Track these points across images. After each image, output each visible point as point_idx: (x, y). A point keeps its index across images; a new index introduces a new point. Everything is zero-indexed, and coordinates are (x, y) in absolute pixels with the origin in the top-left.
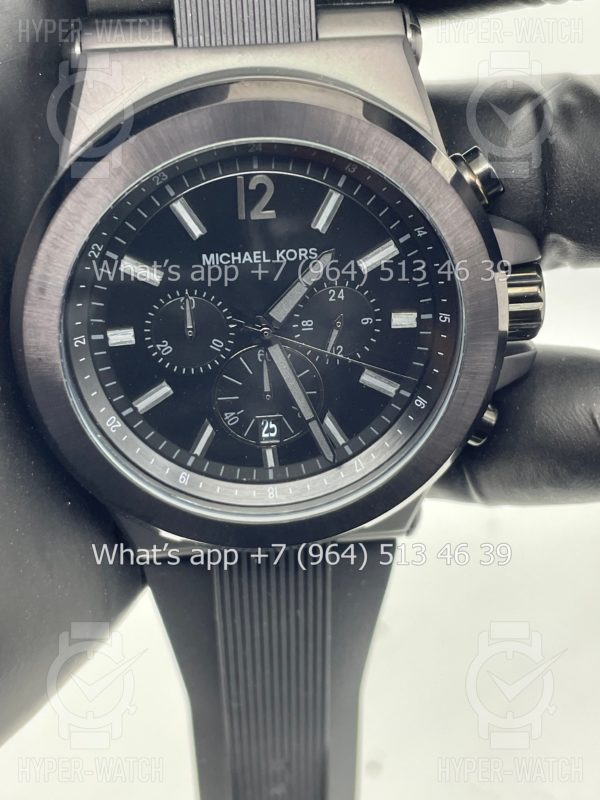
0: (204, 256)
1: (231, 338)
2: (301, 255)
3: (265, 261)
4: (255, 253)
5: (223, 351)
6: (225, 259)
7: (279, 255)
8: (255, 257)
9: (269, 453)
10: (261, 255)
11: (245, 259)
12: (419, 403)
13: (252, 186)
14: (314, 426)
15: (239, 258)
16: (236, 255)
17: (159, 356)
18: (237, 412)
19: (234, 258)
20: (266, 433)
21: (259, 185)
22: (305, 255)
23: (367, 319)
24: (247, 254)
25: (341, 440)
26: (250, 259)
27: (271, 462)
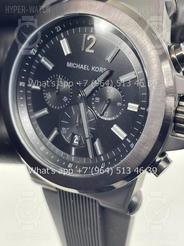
0: (68, 63)
1: (70, 98)
2: (100, 70)
3: (88, 69)
4: (85, 65)
5: (67, 102)
6: (74, 65)
7: (93, 68)
8: (85, 67)
9: (73, 149)
10: (87, 67)
11: (81, 67)
12: (131, 145)
13: (88, 39)
14: (88, 141)
15: (79, 66)
16: (78, 65)
17: (46, 98)
18: (66, 128)
19: (77, 66)
20: (76, 141)
21: (90, 39)
22: (102, 70)
23: (120, 103)
24: (82, 65)
25: (100, 153)
26: (82, 68)
27: (73, 153)
